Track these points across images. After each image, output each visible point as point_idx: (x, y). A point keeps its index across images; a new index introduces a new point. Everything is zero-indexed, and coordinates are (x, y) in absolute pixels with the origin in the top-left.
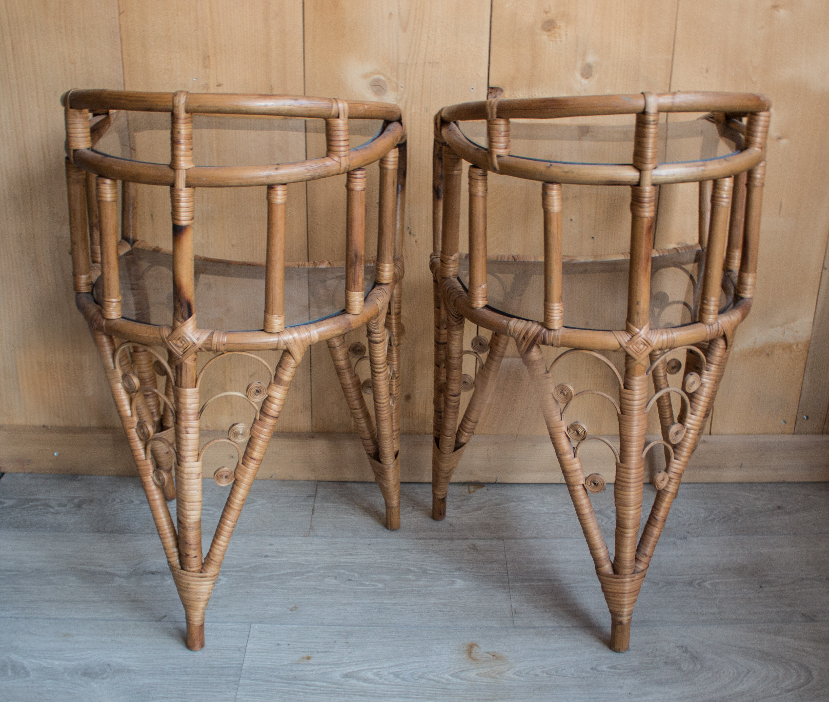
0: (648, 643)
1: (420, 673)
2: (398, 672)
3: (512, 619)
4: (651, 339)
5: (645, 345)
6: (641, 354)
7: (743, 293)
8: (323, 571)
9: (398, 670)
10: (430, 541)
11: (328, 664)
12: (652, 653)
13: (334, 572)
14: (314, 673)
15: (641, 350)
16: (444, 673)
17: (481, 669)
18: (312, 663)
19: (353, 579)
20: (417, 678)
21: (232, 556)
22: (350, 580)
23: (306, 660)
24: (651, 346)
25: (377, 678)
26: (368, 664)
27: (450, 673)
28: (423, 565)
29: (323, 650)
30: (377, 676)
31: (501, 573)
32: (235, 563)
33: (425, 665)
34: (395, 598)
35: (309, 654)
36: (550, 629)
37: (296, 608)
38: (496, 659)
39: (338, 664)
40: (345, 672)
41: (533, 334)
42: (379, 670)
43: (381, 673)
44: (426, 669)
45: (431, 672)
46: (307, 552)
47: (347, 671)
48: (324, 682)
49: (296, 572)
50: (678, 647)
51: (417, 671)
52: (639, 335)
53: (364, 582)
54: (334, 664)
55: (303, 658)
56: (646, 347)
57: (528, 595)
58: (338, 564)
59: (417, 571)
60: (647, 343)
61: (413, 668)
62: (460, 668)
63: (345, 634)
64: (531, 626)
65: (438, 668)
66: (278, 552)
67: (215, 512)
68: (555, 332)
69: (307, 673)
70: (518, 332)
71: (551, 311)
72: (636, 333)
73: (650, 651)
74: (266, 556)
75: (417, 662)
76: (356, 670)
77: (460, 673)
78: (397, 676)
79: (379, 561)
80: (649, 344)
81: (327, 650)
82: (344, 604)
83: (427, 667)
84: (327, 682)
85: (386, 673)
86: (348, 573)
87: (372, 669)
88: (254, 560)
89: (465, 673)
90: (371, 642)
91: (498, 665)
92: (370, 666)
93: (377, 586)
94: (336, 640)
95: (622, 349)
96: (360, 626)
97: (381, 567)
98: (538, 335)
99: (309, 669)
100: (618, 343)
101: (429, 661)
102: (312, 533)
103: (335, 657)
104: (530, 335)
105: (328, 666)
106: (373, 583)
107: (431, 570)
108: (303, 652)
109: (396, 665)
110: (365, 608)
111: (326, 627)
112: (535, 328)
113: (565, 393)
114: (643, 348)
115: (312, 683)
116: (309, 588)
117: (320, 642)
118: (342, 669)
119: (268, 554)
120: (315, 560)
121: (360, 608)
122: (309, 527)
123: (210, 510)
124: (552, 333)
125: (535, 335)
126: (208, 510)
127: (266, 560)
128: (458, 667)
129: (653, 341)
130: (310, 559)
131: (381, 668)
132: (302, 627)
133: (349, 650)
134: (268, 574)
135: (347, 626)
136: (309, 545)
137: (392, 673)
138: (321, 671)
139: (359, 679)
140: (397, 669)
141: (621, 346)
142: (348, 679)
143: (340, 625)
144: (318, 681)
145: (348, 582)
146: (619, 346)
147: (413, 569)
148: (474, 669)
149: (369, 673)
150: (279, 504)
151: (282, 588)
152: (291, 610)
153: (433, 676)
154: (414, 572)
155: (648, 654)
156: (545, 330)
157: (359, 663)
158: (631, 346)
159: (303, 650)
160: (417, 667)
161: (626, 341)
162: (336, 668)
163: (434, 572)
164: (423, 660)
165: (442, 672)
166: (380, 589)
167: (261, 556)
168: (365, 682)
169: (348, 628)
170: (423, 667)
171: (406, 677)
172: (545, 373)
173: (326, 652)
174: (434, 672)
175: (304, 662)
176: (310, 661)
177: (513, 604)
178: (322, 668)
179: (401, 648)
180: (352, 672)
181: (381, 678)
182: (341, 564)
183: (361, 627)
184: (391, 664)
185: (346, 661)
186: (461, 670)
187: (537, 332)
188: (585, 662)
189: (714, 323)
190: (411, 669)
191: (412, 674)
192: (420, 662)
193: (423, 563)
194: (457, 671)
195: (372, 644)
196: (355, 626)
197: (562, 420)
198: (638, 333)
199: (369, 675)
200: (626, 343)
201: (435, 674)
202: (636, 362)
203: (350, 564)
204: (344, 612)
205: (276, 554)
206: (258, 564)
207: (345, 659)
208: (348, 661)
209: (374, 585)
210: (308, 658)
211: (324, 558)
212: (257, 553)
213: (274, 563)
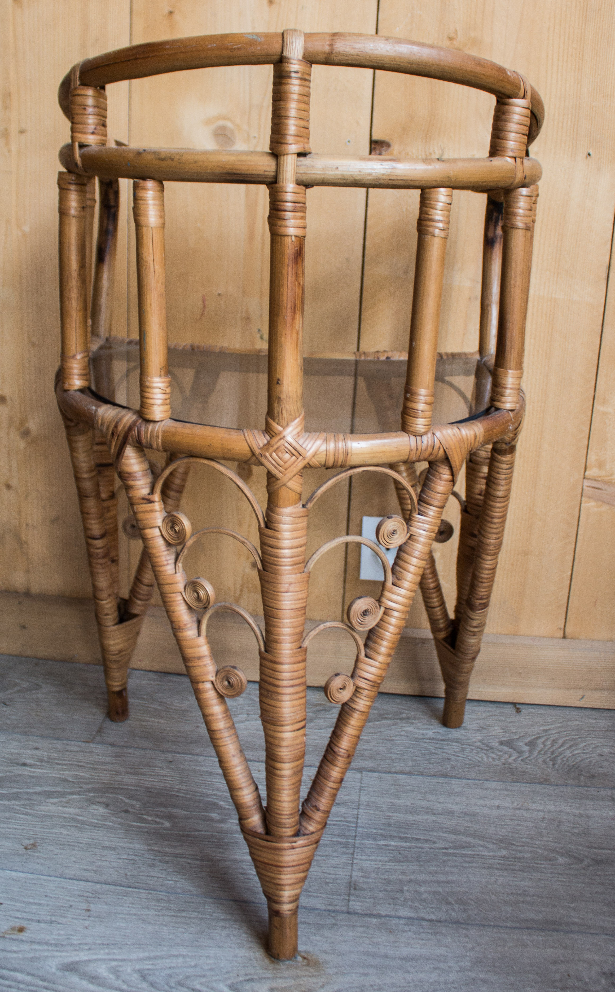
0: (555, 962)
1: (181, 977)
2: (149, 970)
3: (347, 898)
4: (304, 446)
5: (294, 455)
6: (286, 470)
7: (499, 401)
8: (93, 795)
9: (150, 967)
11: (47, 944)
12: (561, 980)
13: (107, 797)
14: (20, 956)
15: (285, 463)
16: (219, 980)
17: (280, 980)
18: (24, 939)
19: (130, 810)
20: (173, 985)
22: (126, 811)
23: (16, 933)
24: (304, 458)
25: (112, 977)
26: (107, 951)
27: (229, 982)
29: (48, 918)
30: (113, 973)
31: (346, 822)
33: (193, 963)
34: (181, 846)
35: (24, 924)
36: (402, 921)
37: (34, 845)
38: (308, 965)
39: (62, 945)
40: (67, 961)
41: (124, 427)
42: (119, 963)
43: (120, 969)
44: (192, 970)
45: (200, 976)
46: (81, 764)
47: (71, 959)
48: (29, 974)
49: (55, 792)
50: (604, 974)
51: (178, 971)
52: (281, 436)
53: (145, 817)
54: (56, 945)
55: (13, 929)
56: (294, 457)
57: (380, 861)
58: (117, 786)
59: (227, 807)
60: (296, 453)
61: (173, 965)
62: (246, 974)
63: (91, 895)
64: (375, 912)
65: (212, 970)
66: (41, 761)
68: (155, 424)
69: (9, 955)
70: (106, 424)
71: (148, 390)
72: (277, 432)
73: (557, 977)
74: (24, 765)
75: (183, 956)
76: (85, 958)
77: (244, 983)
78: (144, 977)
79: (177, 787)
80: (301, 455)
81: (53, 918)
82: (104, 848)
83: (196, 966)
84: (34, 975)
85: (129, 971)
86: (127, 800)
87: (110, 960)
89: (253, 984)
90: (124, 914)
91: (308, 976)
92: (109, 954)
93: (162, 824)
94: (73, 903)
95: (254, 458)
96: (116, 885)
97: (177, 796)
98: (130, 429)
99: (15, 948)
100: (248, 449)
101: (201, 956)
102: (98, 739)
103: (62, 932)
104: (120, 428)
105: (45, 947)
106: (158, 820)
108: (18, 918)
109: (149, 958)
110: (132, 857)
111: (66, 880)
112: (129, 418)
113: (177, 528)
114: (289, 460)
115: (12, 973)
116: (64, 818)
117: (48, 905)
118: (64, 954)
119: (28, 761)
120: (88, 776)
121: (126, 857)
122: (96, 728)
124: (151, 427)
125: (126, 428)
127: (22, 771)
128: (244, 972)
129: (307, 449)
130: (82, 774)
131: (125, 960)
132: (31, 876)
133: (87, 923)
134: (16, 790)
135: (98, 882)
136: (88, 754)
137: (139, 971)
138: (31, 955)
139: (84, 975)
140: (147, 965)
141: (253, 454)
142: (67, 973)
143: (87, 881)
144: (21, 971)
145: (123, 815)
146: (250, 454)
148: (268, 978)
149: (104, 966)
150: (70, 695)
151: (27, 814)
152: (26, 848)
153: (201, 984)
154: (221, 808)
155: (554, 981)
156: (140, 421)
157: (94, 947)
158: (267, 454)
159: (18, 915)
160: (179, 965)
161: (261, 445)
162: (57, 951)
164: (192, 954)
165: (216, 978)
166: (165, 829)
167: (17, 764)
168: (92, 983)
169: (98, 886)
170: (190, 966)
171: (158, 981)
172: (149, 494)
173: (51, 922)
174: (203, 976)
175: (13, 937)
176: (23, 936)
177: (355, 874)
178: (35, 950)
179: (165, 928)
180: (77, 963)
181: (118, 977)
182: (121, 787)
183: (118, 888)
184: (142, 955)
185: (75, 942)
186: (248, 977)
187: (128, 425)
188: (449, 986)
189: (426, 433)
190: (170, 968)
191: (170, 976)
192: (187, 956)
194: (241, 979)
195: (123, 916)
196: (109, 884)
197: (176, 573)
198: (280, 433)
199: (103, 971)
200: (261, 449)
201: (204, 980)
202: (278, 482)
203: (134, 788)
204: (101, 860)
205: (37, 763)
206: (8, 774)
207: (75, 938)
208: (79, 942)
209: (157, 823)
210: (21, 930)
211: (102, 775)
212: (14, 759)
213: (30, 776)
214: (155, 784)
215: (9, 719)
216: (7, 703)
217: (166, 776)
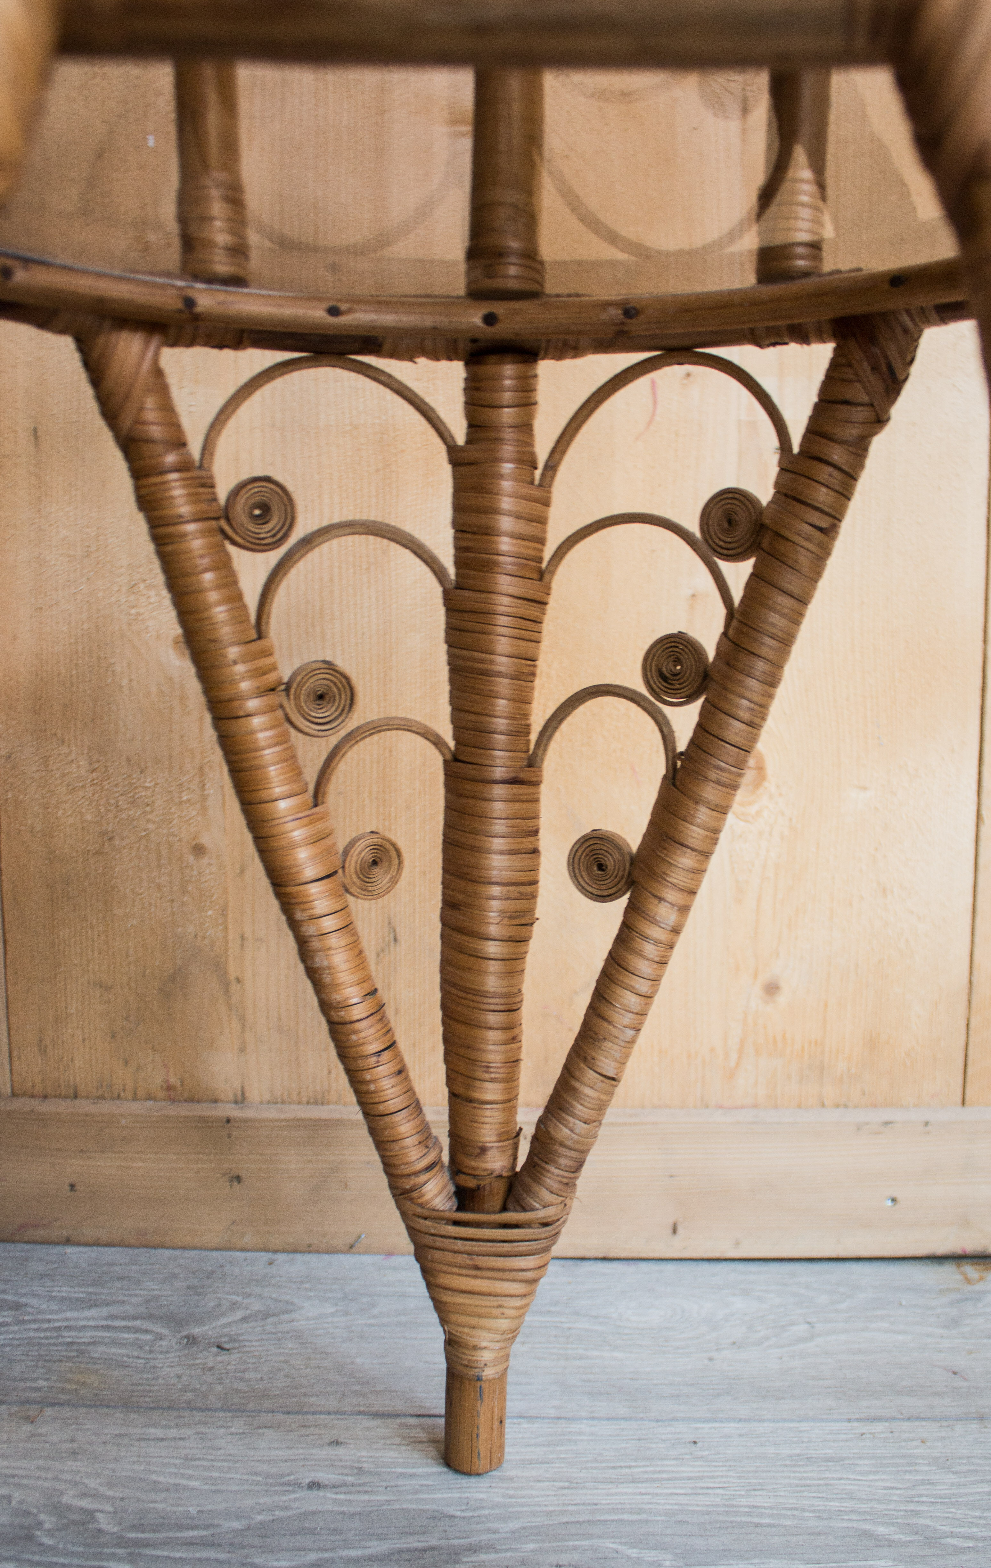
8: (531, 1546)
10: (906, 1425)
13: (575, 1548)
21: (183, 1482)
28: (916, 1513)
32: (193, 1511)
49: (425, 1550)
59: (903, 1538)
66: (360, 1471)
67: (161, 1337)
74: (315, 1485)
79: (744, 1501)
88: (268, 1500)
97: (757, 1525)
107: (952, 1535)
119: (321, 1476)
123: (146, 1331)
126: (138, 1331)
127: (314, 1501)
130: (480, 1496)
147: (881, 1530)
150: (375, 1317)
154: (891, 1543)
163: (971, 1544)
167: (296, 1486)
182: (599, 1517)
193: (911, 1507)
203: (636, 1517)
205: (351, 1479)
206: (280, 1514)
211: (534, 1493)
212: (283, 1476)
213: (343, 1513)
214: (683, 1500)
215: (242, 1379)
216: (226, 1346)
217: (703, 1477)
